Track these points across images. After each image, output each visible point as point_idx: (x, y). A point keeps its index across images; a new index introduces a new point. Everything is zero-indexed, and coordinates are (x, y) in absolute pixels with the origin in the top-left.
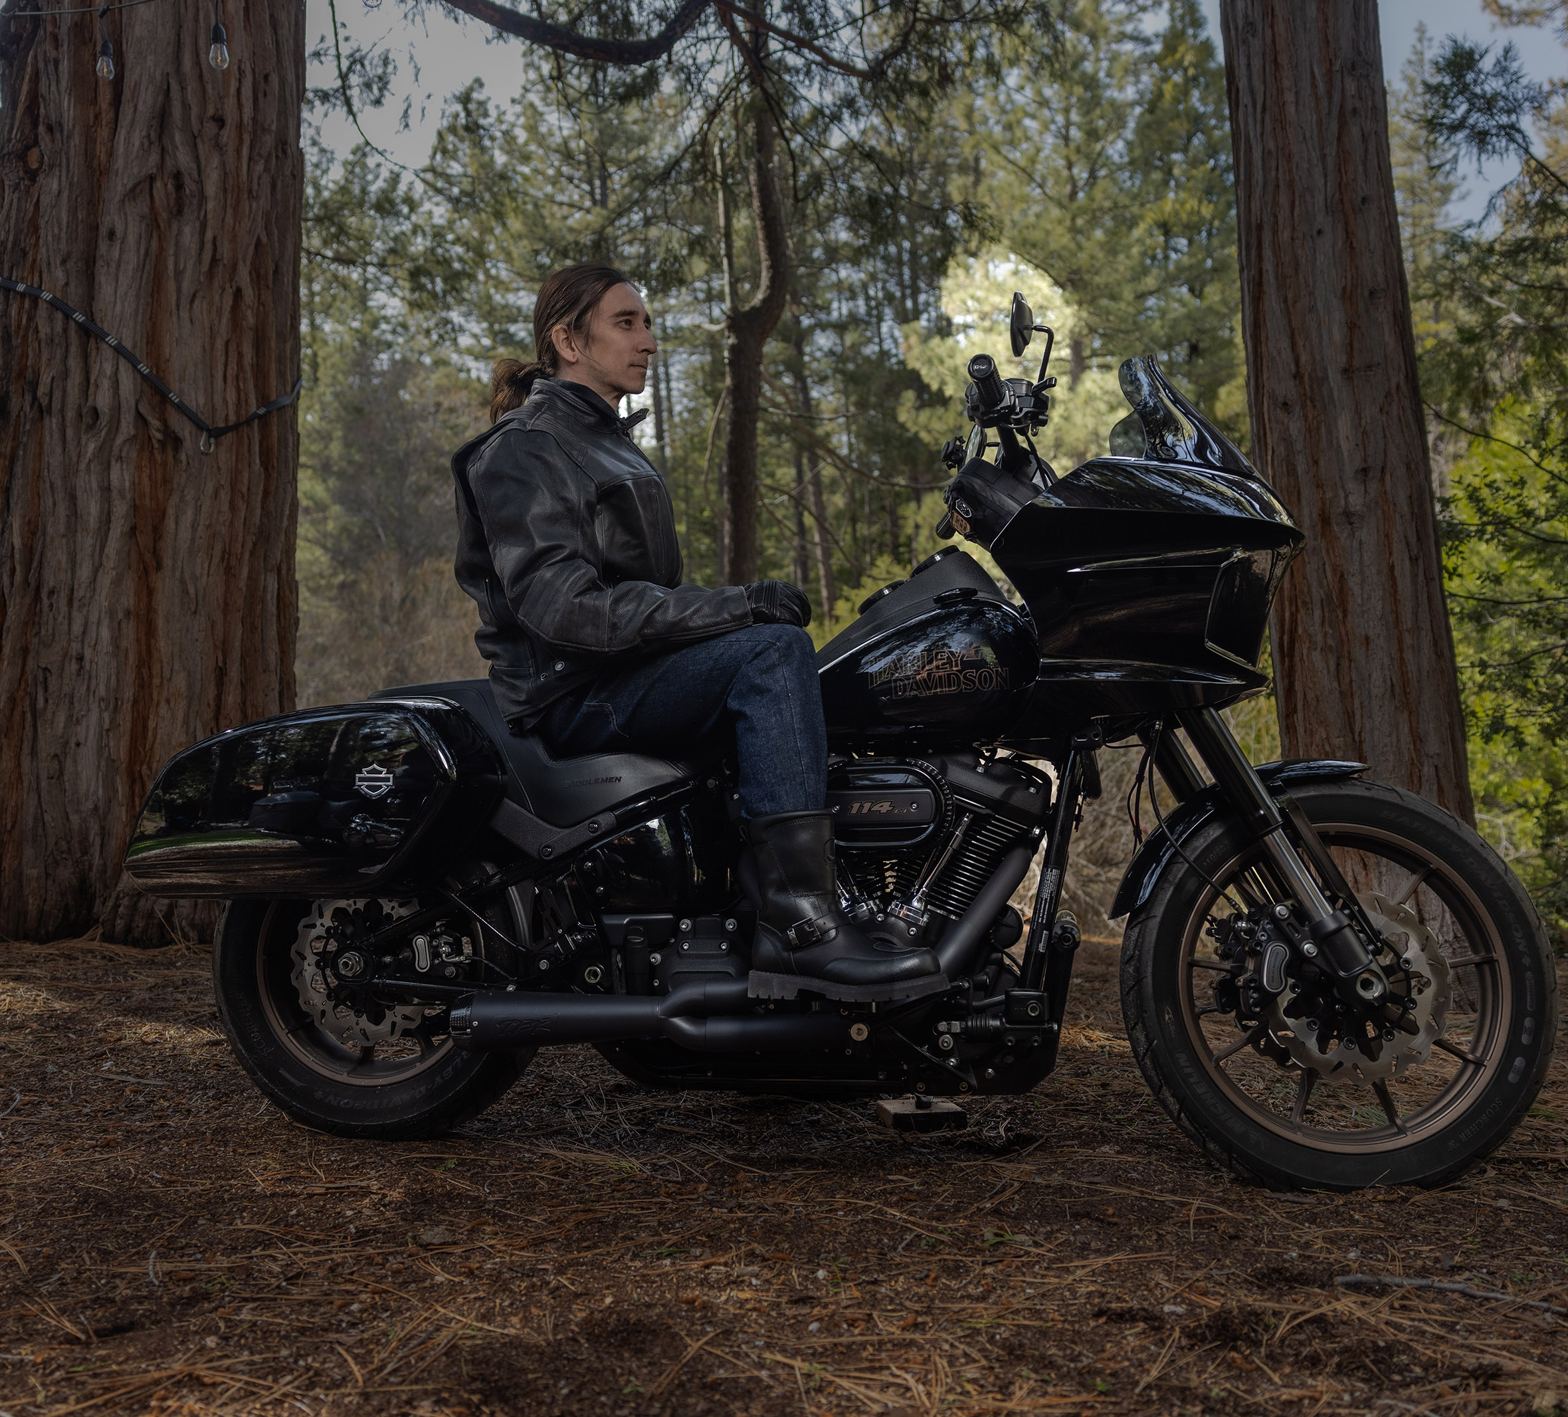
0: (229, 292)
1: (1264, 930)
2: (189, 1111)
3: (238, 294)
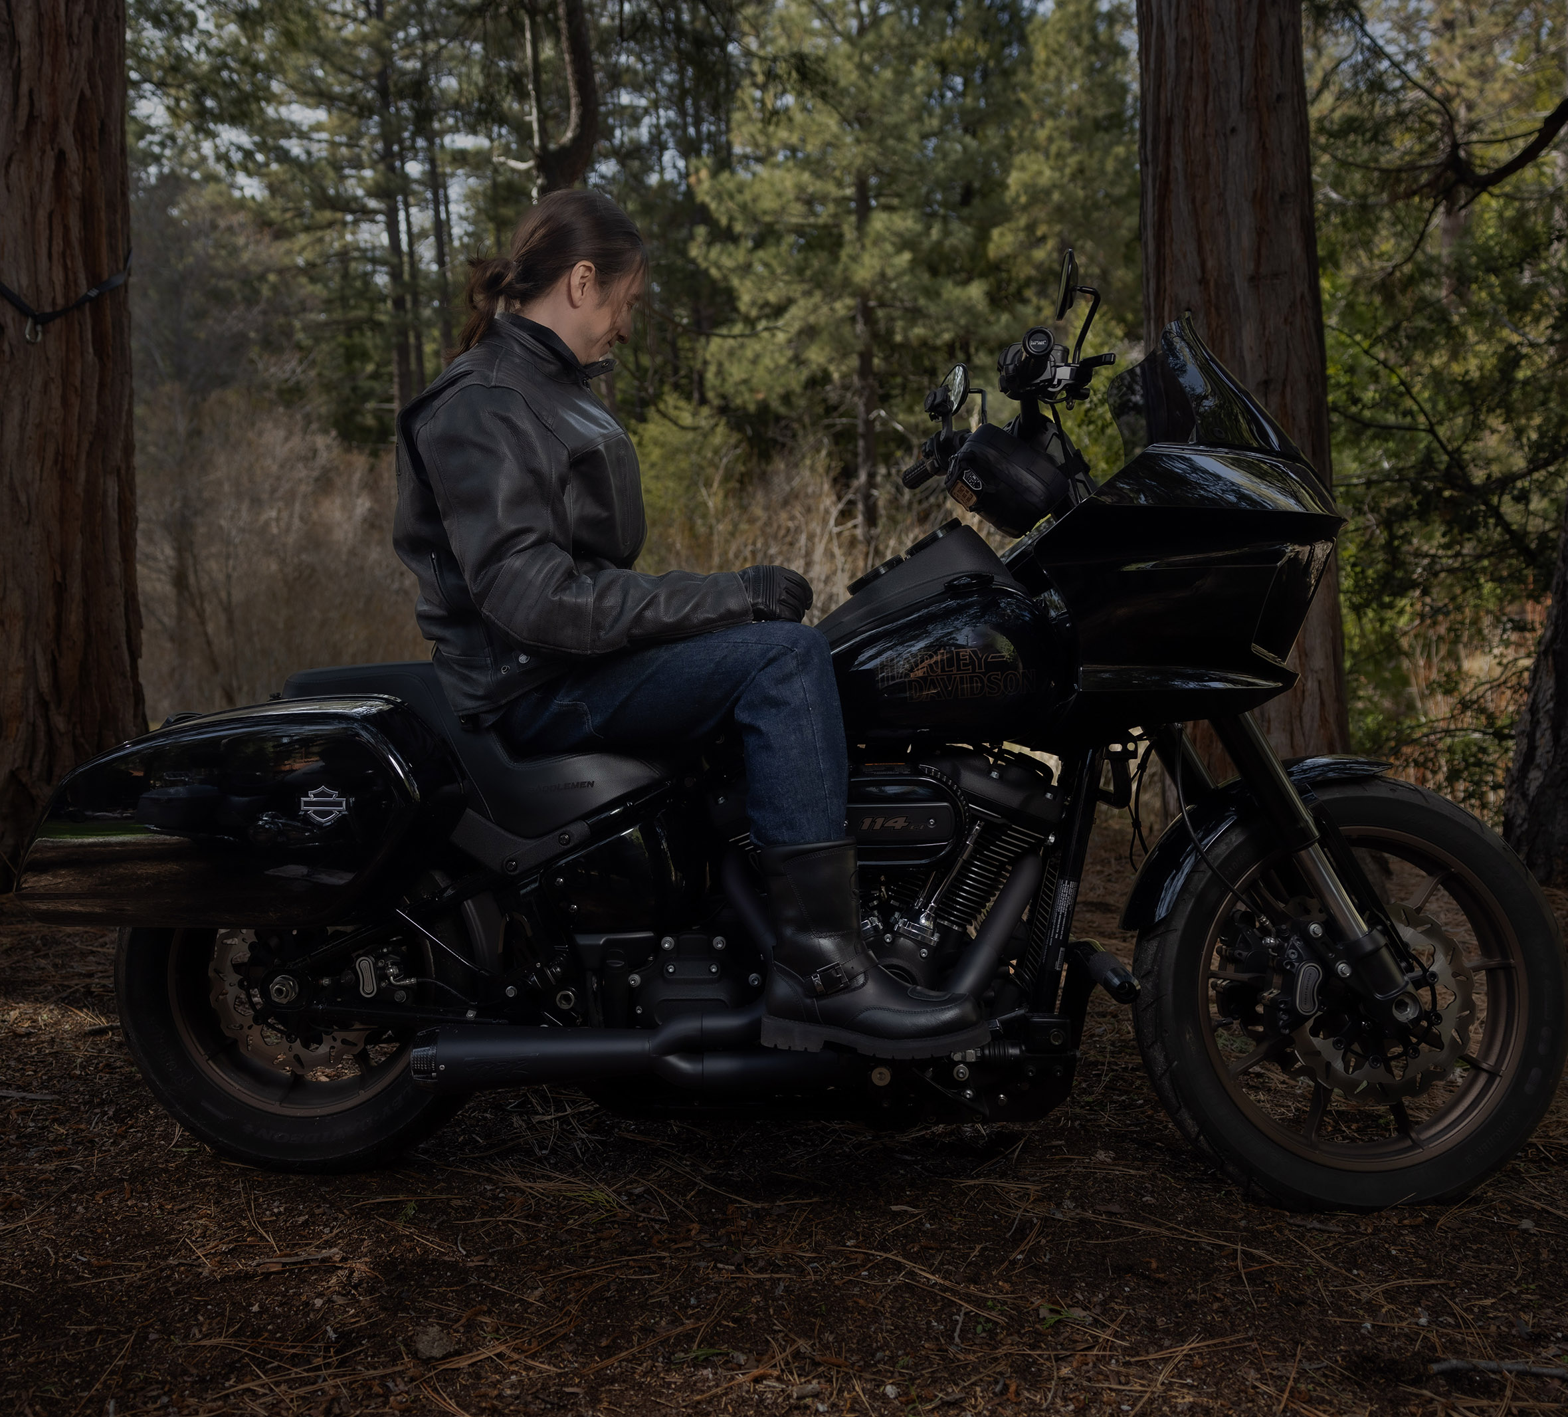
0: (51, 154)
1: (1294, 947)
2: (92, 1141)
3: (61, 157)
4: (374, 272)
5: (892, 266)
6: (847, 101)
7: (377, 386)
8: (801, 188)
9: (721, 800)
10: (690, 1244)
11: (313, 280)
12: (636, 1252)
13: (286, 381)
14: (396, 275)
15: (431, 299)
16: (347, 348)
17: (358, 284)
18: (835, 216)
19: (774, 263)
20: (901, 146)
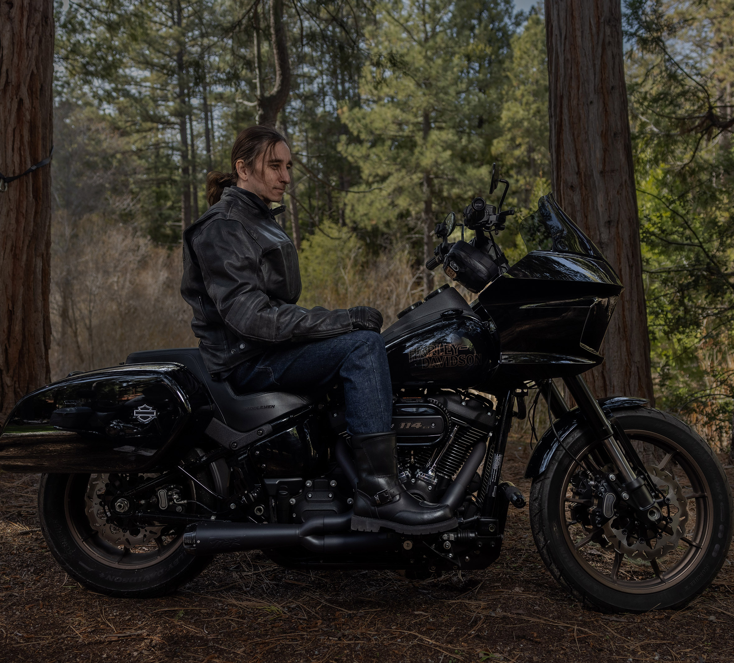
0: (16, 101)
1: (603, 486)
3: (21, 102)
4: (173, 154)
5: (441, 157)
6: (419, 74)
7: (172, 213)
8: (395, 117)
9: (335, 415)
10: (317, 629)
11: (140, 158)
12: (291, 632)
13: (125, 210)
14: (184, 156)
15: (203, 169)
16: (157, 193)
17: (164, 160)
18: (413, 131)
19: (381, 155)
20: (446, 97)
